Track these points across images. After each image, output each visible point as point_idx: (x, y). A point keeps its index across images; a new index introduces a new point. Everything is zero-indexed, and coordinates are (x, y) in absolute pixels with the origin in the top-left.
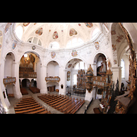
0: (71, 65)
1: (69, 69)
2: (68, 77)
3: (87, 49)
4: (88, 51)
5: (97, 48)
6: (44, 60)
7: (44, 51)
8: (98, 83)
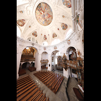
0: (54, 53)
1: (53, 56)
2: (52, 59)
3: (63, 45)
4: (63, 46)
5: (69, 44)
6: (40, 51)
7: (40, 46)
8: (71, 65)
